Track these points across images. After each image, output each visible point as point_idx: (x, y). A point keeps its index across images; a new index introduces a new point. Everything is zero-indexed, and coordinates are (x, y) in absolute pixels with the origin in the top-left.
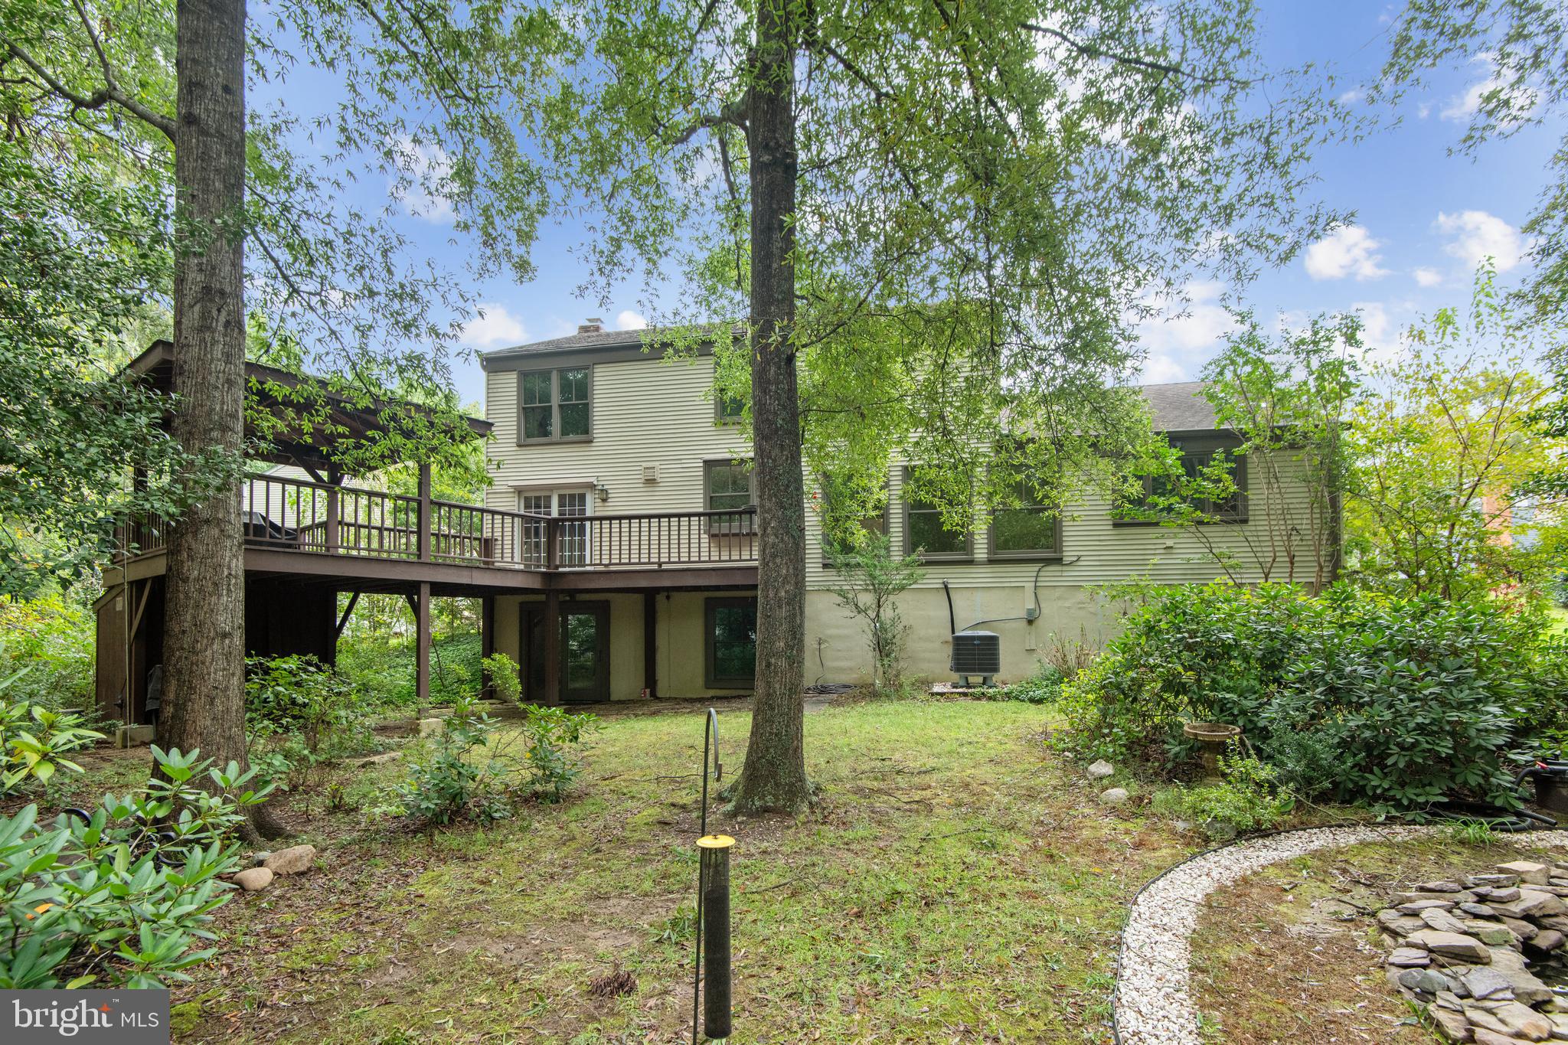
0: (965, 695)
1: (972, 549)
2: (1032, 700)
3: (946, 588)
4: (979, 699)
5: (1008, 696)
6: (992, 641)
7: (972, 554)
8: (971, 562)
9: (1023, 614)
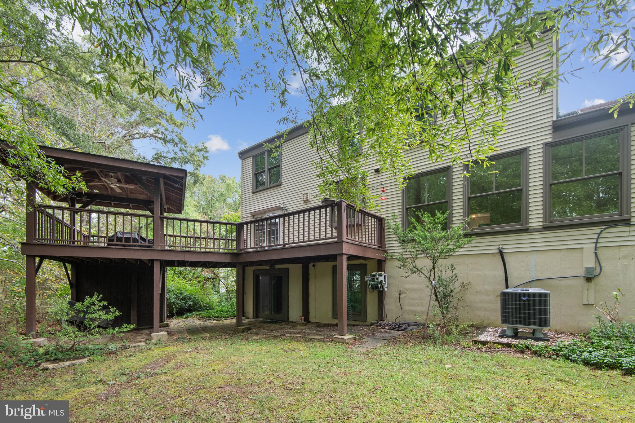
0: (509, 345)
1: (527, 219)
2: (586, 363)
3: (501, 253)
4: (522, 352)
5: (557, 354)
6: (542, 298)
7: (527, 223)
8: (526, 230)
9: (582, 272)
